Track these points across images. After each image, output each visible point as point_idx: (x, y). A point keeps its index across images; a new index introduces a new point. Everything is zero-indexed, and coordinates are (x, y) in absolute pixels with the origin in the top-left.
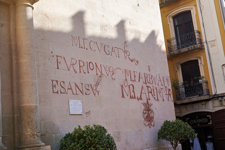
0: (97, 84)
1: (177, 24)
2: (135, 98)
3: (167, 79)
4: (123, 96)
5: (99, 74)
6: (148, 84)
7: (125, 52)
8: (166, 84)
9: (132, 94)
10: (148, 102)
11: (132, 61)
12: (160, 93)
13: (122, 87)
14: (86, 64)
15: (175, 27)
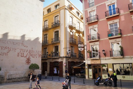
0: (8, 53)
1: (56, 34)
2: (23, 56)
3: (40, 52)
4: (18, 56)
5: (9, 50)
6: (30, 53)
7: (22, 44)
8: (39, 53)
9: (22, 55)
10: (29, 58)
11: (25, 46)
12: (35, 55)
13: (18, 53)
14: (4, 47)
15: (55, 35)
